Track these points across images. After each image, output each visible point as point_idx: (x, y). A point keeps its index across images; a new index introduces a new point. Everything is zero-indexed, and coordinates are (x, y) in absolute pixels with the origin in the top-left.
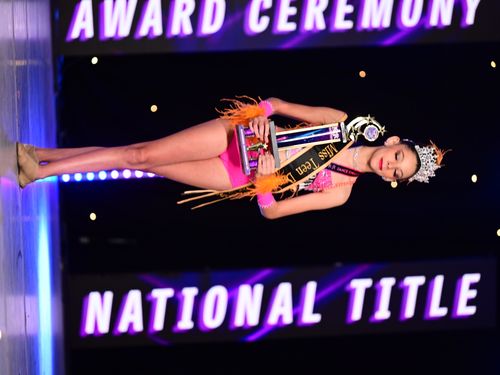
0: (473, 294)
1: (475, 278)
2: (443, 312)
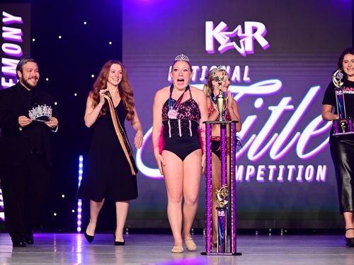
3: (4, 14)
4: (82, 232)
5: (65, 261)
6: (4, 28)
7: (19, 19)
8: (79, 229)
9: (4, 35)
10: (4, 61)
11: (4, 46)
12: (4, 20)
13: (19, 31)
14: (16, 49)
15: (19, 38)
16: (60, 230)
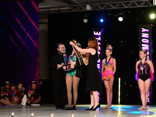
0: (97, 32)
1: (94, 32)
2: (100, 37)
3: (142, 29)
6: (142, 34)
7: (148, 30)
9: (143, 36)
10: (143, 45)
11: (143, 40)
12: (142, 31)
13: (148, 34)
14: (147, 41)
15: (148, 37)
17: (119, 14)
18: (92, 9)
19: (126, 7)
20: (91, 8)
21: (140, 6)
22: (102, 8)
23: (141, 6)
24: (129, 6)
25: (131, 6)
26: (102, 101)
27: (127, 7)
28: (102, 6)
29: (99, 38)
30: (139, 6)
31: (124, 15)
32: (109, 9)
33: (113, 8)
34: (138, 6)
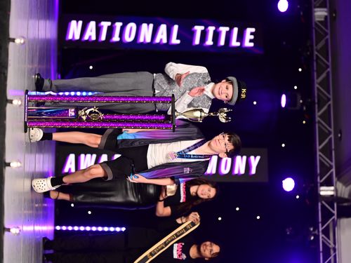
4: (55, 230)
5: (25, 215)
6: (245, 158)
8: (58, 228)
16: (57, 210)
17: (299, 97)
18: (316, 24)
19: (318, 114)
20: (319, 22)
21: (318, 153)
22: (318, 51)
23: (320, 155)
24: (319, 122)
25: (319, 127)
26: (66, 48)
27: (318, 119)
28: (324, 51)
29: (237, 41)
30: (320, 151)
31: (298, 108)
32: (315, 69)
33: (317, 81)
34: (319, 148)
